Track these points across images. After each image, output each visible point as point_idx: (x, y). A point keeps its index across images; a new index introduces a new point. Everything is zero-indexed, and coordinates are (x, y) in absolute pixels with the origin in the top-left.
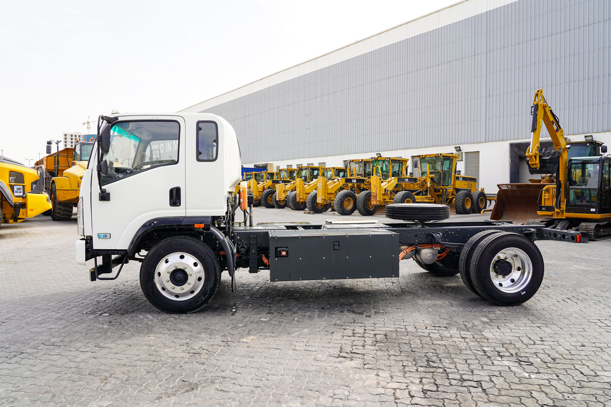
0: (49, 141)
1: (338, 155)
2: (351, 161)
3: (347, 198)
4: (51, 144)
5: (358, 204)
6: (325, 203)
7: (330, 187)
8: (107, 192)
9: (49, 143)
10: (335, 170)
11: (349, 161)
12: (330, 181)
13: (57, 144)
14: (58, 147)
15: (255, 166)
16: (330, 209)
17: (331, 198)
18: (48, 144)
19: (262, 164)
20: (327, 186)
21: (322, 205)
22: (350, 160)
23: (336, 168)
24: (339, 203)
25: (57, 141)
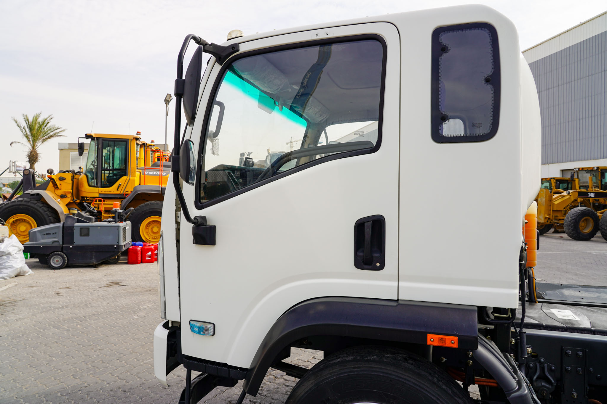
1: (552, 163)
2: (581, 169)
3: (585, 218)
5: (603, 226)
6: (549, 223)
7: (556, 203)
8: (210, 223)
9: (242, 154)
10: (555, 181)
11: (577, 169)
12: (556, 195)
16: (552, 230)
17: (557, 216)
20: (552, 201)
21: (543, 226)
22: (579, 169)
23: (556, 179)
24: (572, 224)
25: (249, 152)
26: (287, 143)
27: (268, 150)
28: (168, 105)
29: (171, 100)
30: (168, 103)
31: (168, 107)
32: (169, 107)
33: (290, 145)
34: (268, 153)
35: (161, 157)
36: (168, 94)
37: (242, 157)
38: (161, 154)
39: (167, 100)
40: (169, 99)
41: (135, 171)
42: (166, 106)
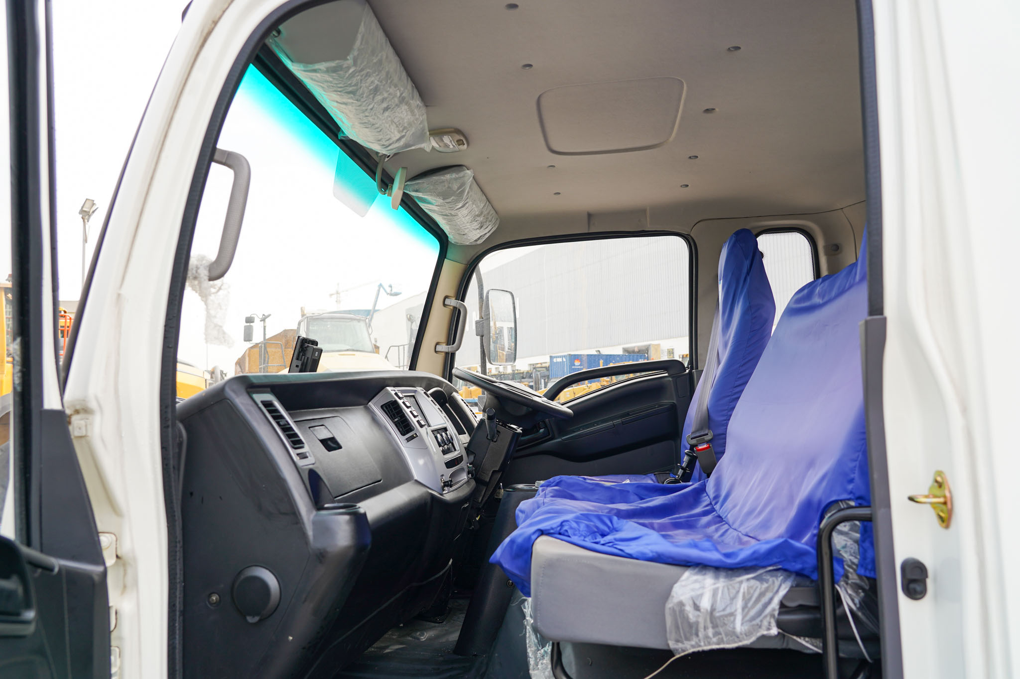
0: (249, 316)
4: (253, 322)
9: (249, 320)
13: (263, 320)
14: (265, 327)
15: (625, 350)
18: (247, 322)
19: (638, 347)
25: (264, 315)
26: (331, 295)
27: (302, 310)
28: (88, 221)
29: (93, 212)
30: (87, 217)
31: (87, 226)
32: (89, 227)
33: (337, 298)
34: (303, 315)
35: (67, 329)
36: (87, 199)
37: (248, 324)
38: (66, 322)
39: (85, 211)
40: (90, 209)
41: (3, 362)
42: (82, 222)
